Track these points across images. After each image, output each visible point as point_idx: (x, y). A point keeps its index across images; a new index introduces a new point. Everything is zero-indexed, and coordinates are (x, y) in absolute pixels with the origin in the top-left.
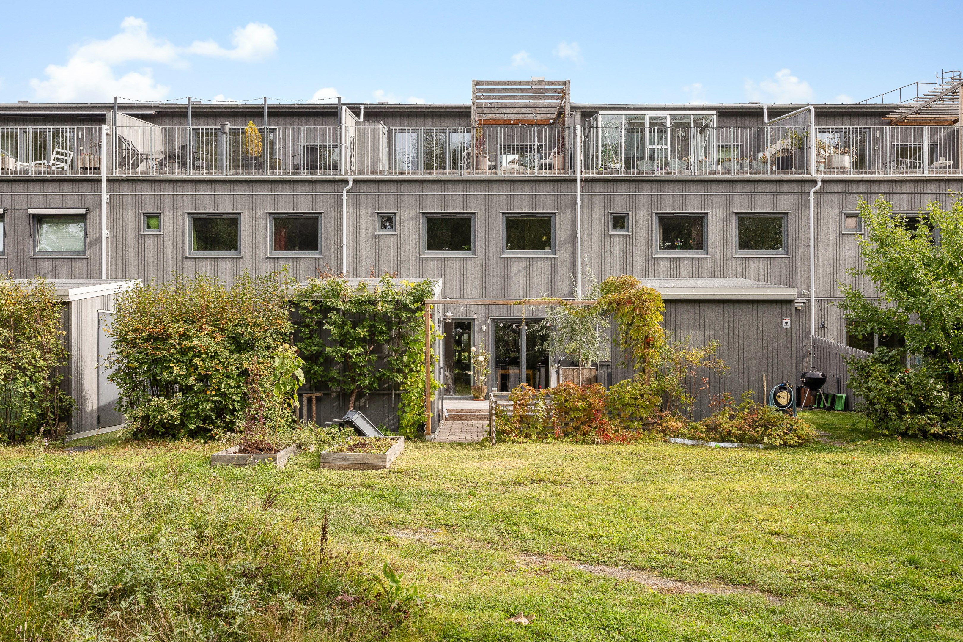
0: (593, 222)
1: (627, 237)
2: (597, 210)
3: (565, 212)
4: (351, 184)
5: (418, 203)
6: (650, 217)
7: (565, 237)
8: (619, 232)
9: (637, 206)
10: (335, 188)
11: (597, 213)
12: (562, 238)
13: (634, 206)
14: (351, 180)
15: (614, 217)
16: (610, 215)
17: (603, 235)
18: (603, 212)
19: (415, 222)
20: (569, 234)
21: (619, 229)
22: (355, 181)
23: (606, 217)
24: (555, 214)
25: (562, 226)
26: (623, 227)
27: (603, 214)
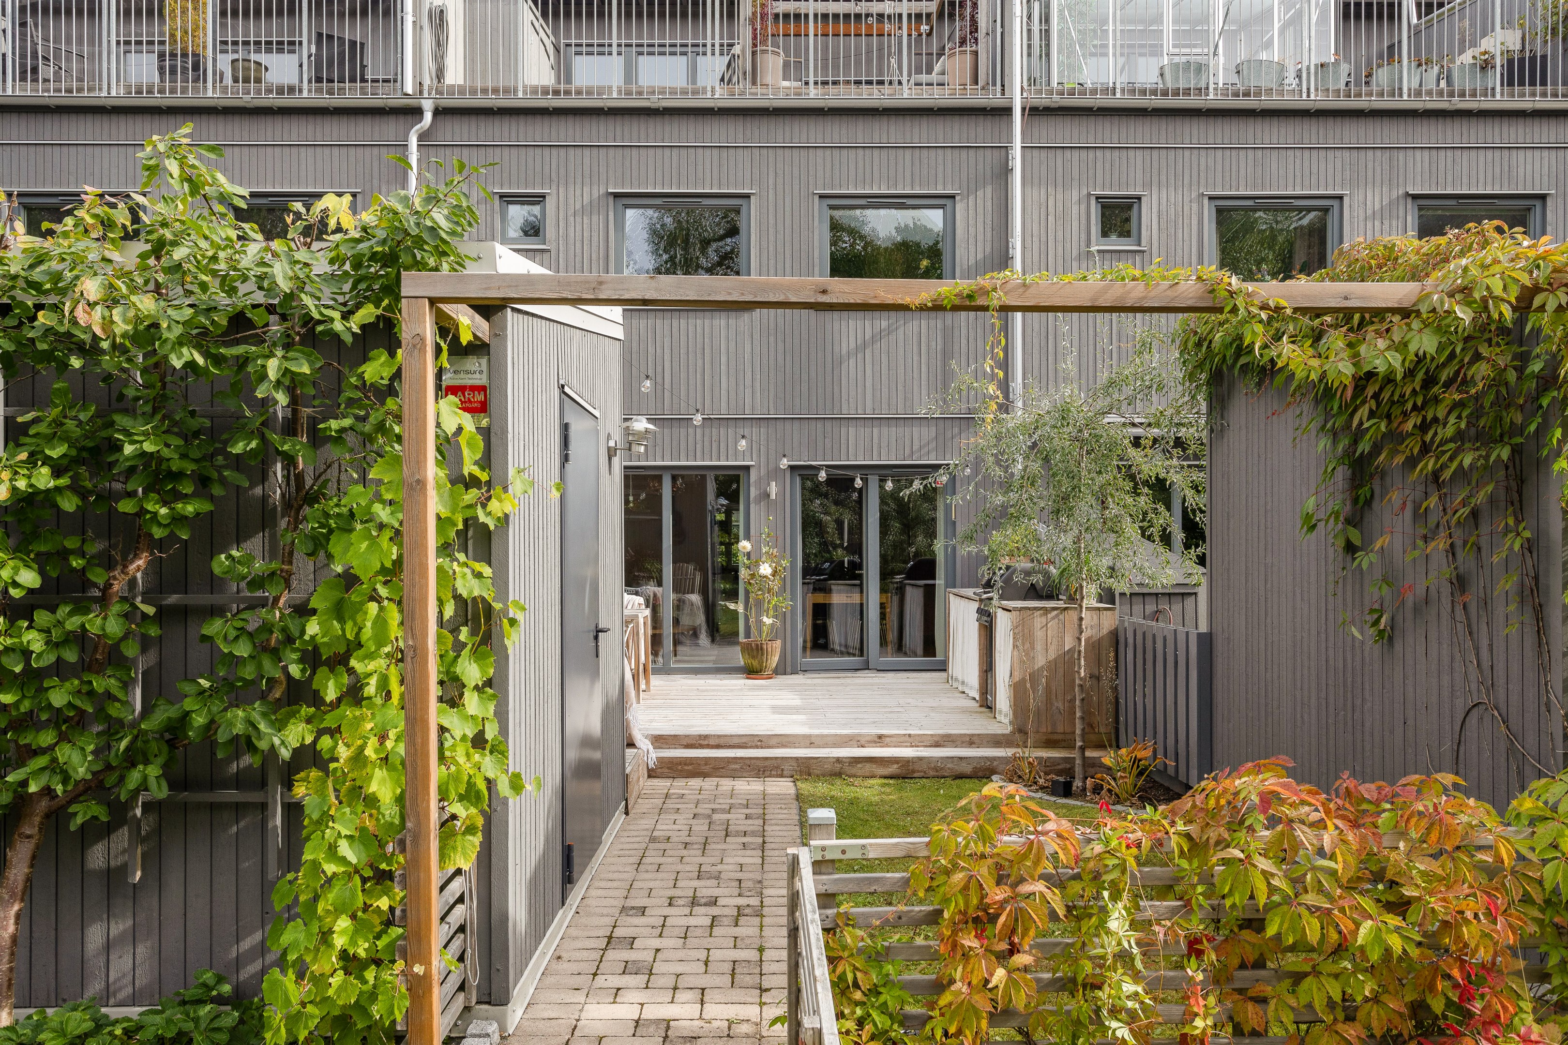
0: (1051, 218)
1: (1138, 258)
2: (1060, 189)
3: (980, 193)
4: (428, 117)
5: (603, 170)
6: (1195, 206)
7: (980, 256)
8: (1115, 243)
9: (1163, 178)
10: (388, 129)
11: (1060, 197)
12: (972, 261)
13: (1155, 179)
14: (428, 106)
15: (1104, 207)
16: (1093, 201)
17: (1075, 253)
18: (1075, 194)
19: (595, 218)
20: (988, 250)
21: (1114, 237)
22: (438, 112)
23: (1083, 207)
24: (952, 197)
25: (972, 230)
26: (1125, 233)
27: (1075, 198)
